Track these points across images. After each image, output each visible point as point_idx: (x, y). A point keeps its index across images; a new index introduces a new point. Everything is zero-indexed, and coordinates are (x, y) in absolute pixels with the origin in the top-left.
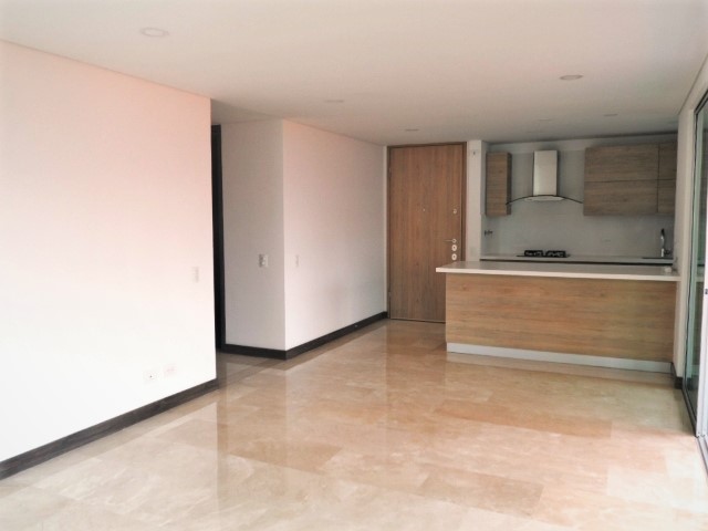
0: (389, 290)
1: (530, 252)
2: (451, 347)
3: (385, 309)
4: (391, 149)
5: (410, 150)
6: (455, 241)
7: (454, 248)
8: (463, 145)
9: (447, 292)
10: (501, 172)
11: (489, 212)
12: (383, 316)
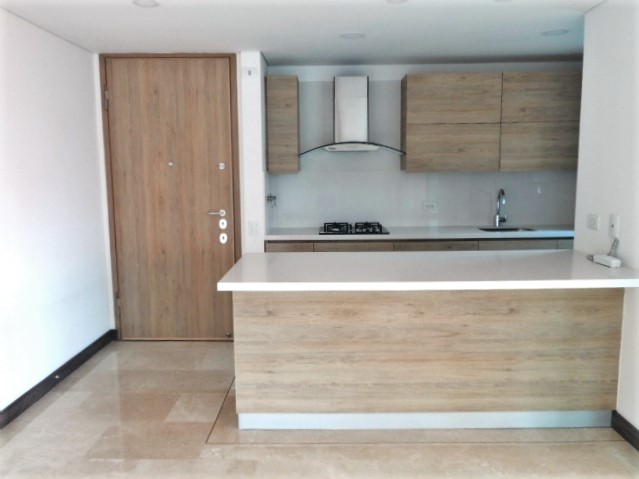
0: (117, 295)
1: (336, 225)
2: (247, 421)
3: (112, 326)
4: (105, 59)
5: (141, 62)
6: (223, 212)
7: (223, 224)
8: (231, 59)
9: (236, 320)
10: (287, 106)
11: (273, 167)
12: (109, 339)
